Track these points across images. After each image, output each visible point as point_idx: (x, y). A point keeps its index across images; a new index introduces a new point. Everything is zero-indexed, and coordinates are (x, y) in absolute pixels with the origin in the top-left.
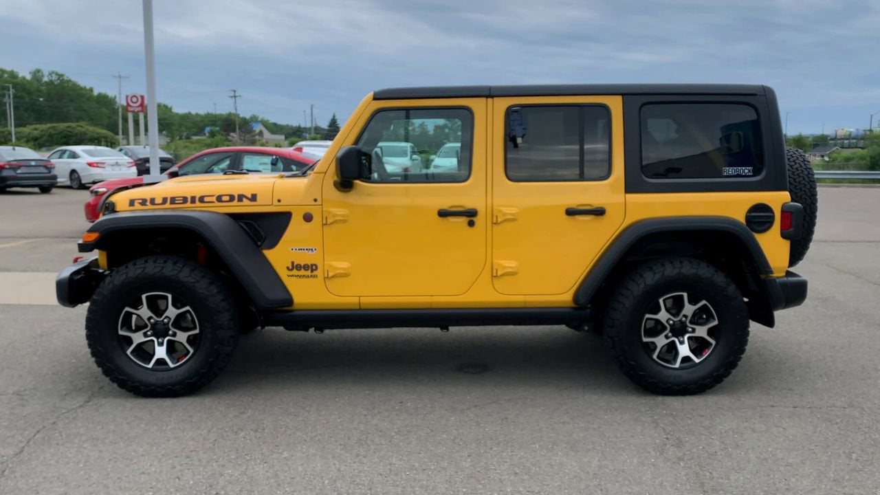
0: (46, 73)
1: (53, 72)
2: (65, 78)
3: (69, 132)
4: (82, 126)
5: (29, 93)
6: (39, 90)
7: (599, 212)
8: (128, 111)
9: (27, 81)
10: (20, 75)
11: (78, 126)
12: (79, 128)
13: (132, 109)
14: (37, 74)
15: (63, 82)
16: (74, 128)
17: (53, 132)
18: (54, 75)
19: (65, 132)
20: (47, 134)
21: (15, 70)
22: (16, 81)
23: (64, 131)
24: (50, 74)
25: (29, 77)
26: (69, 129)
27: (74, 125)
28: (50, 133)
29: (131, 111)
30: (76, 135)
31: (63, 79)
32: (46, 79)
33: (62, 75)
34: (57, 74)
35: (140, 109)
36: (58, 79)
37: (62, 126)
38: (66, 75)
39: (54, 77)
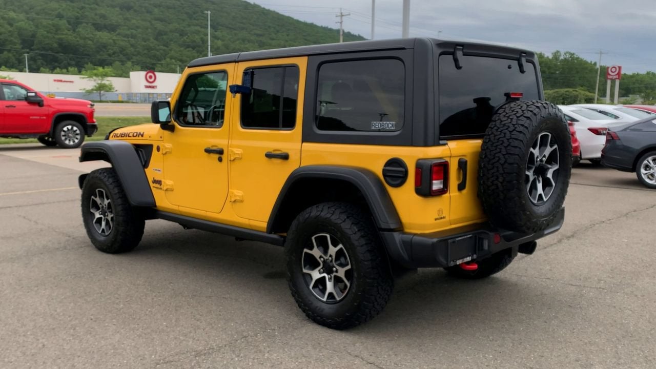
0: (562, 54)
1: (567, 52)
2: (575, 56)
3: (566, 95)
4: (576, 91)
5: (549, 68)
6: (556, 65)
7: (285, 157)
8: (608, 78)
9: (550, 59)
10: (546, 56)
11: (574, 91)
12: (574, 92)
13: (611, 77)
14: (556, 55)
15: (573, 59)
16: (571, 92)
17: (556, 95)
18: (568, 54)
19: (565, 95)
20: (552, 97)
21: (543, 53)
22: (543, 59)
23: (563, 94)
24: (565, 54)
25: (551, 57)
26: (567, 93)
27: (571, 90)
28: (554, 96)
29: (610, 79)
30: (571, 97)
31: (574, 57)
32: (562, 58)
33: (573, 54)
34: (570, 53)
35: (617, 77)
36: (571, 57)
37: (563, 91)
38: (576, 54)
39: (568, 56)
